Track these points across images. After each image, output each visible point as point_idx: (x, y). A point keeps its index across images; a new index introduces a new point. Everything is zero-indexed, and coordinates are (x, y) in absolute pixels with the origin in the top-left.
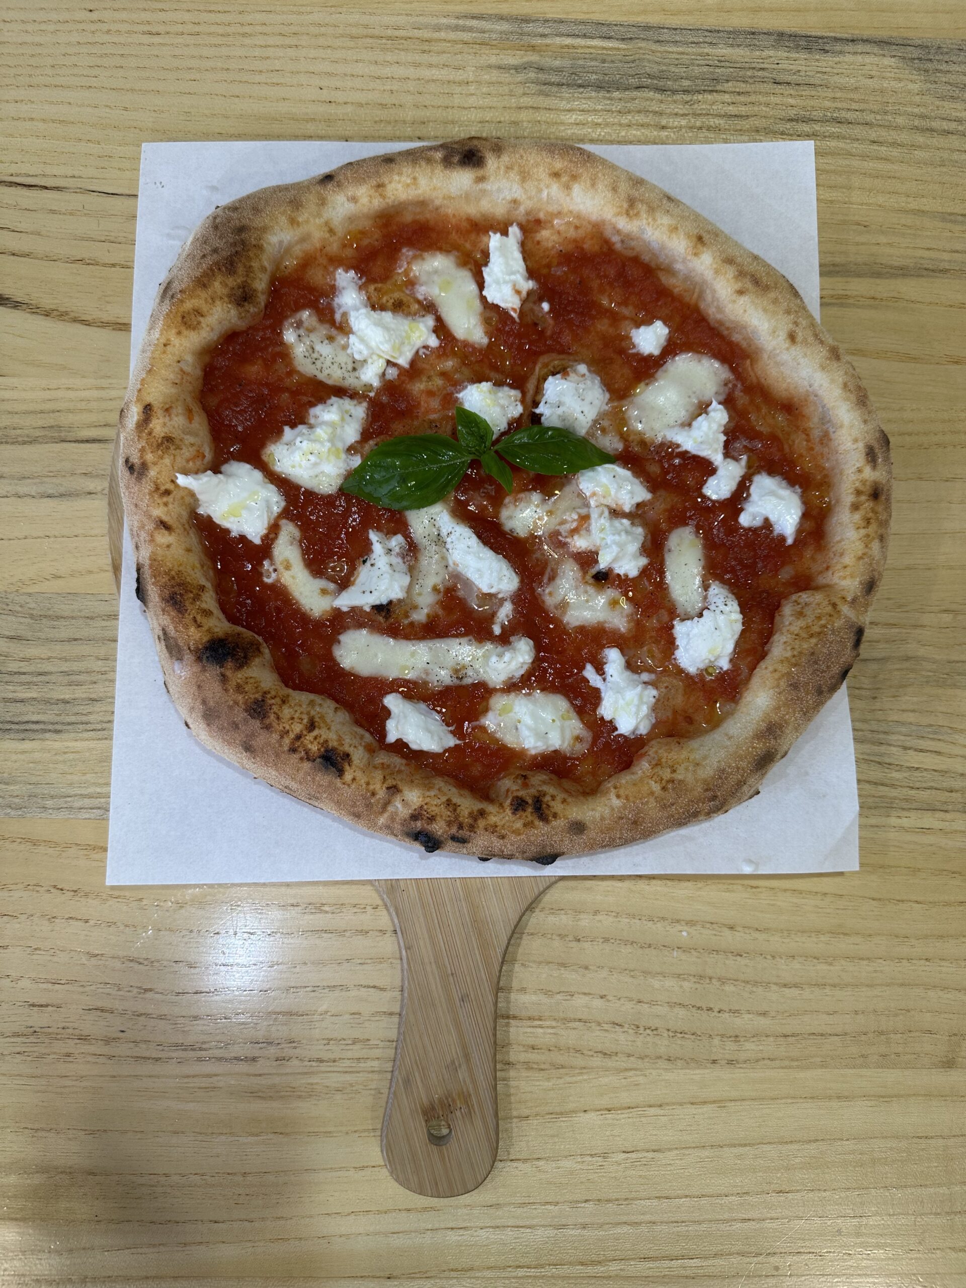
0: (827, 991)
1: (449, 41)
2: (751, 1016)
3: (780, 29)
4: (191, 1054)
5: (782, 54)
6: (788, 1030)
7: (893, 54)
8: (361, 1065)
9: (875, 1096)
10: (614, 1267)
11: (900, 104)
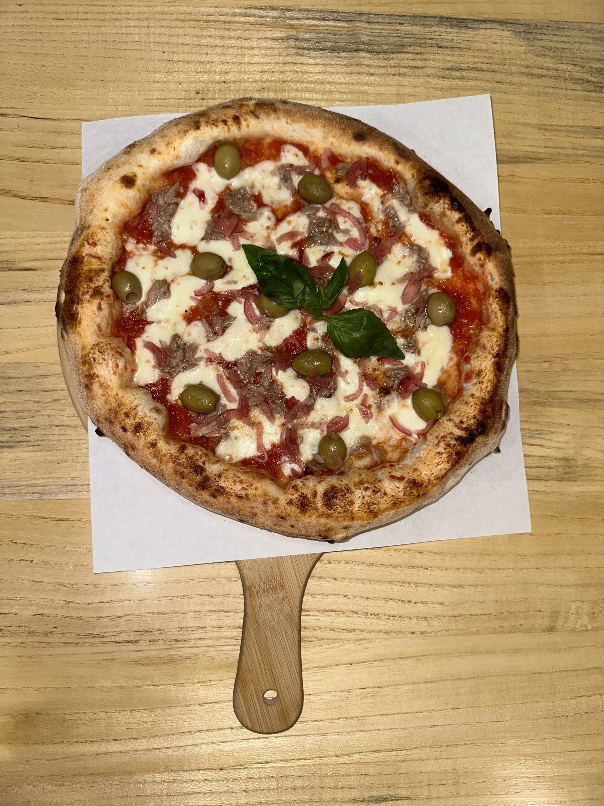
0: (479, 589)
1: (241, 23)
2: (434, 605)
3: (441, 14)
4: (98, 640)
5: (443, 29)
6: (456, 613)
7: (509, 29)
8: (201, 642)
9: (508, 650)
10: (356, 757)
11: (513, 59)
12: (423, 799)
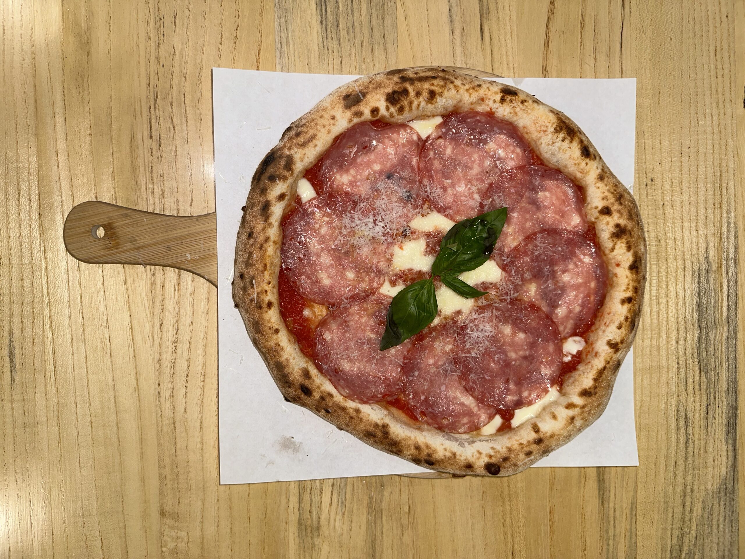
0: (199, 446)
3: (739, 408)
4: (152, 104)
5: (725, 409)
6: (177, 424)
7: (729, 473)
8: (150, 194)
9: (144, 473)
10: (49, 334)
11: (699, 477)
12: (12, 395)
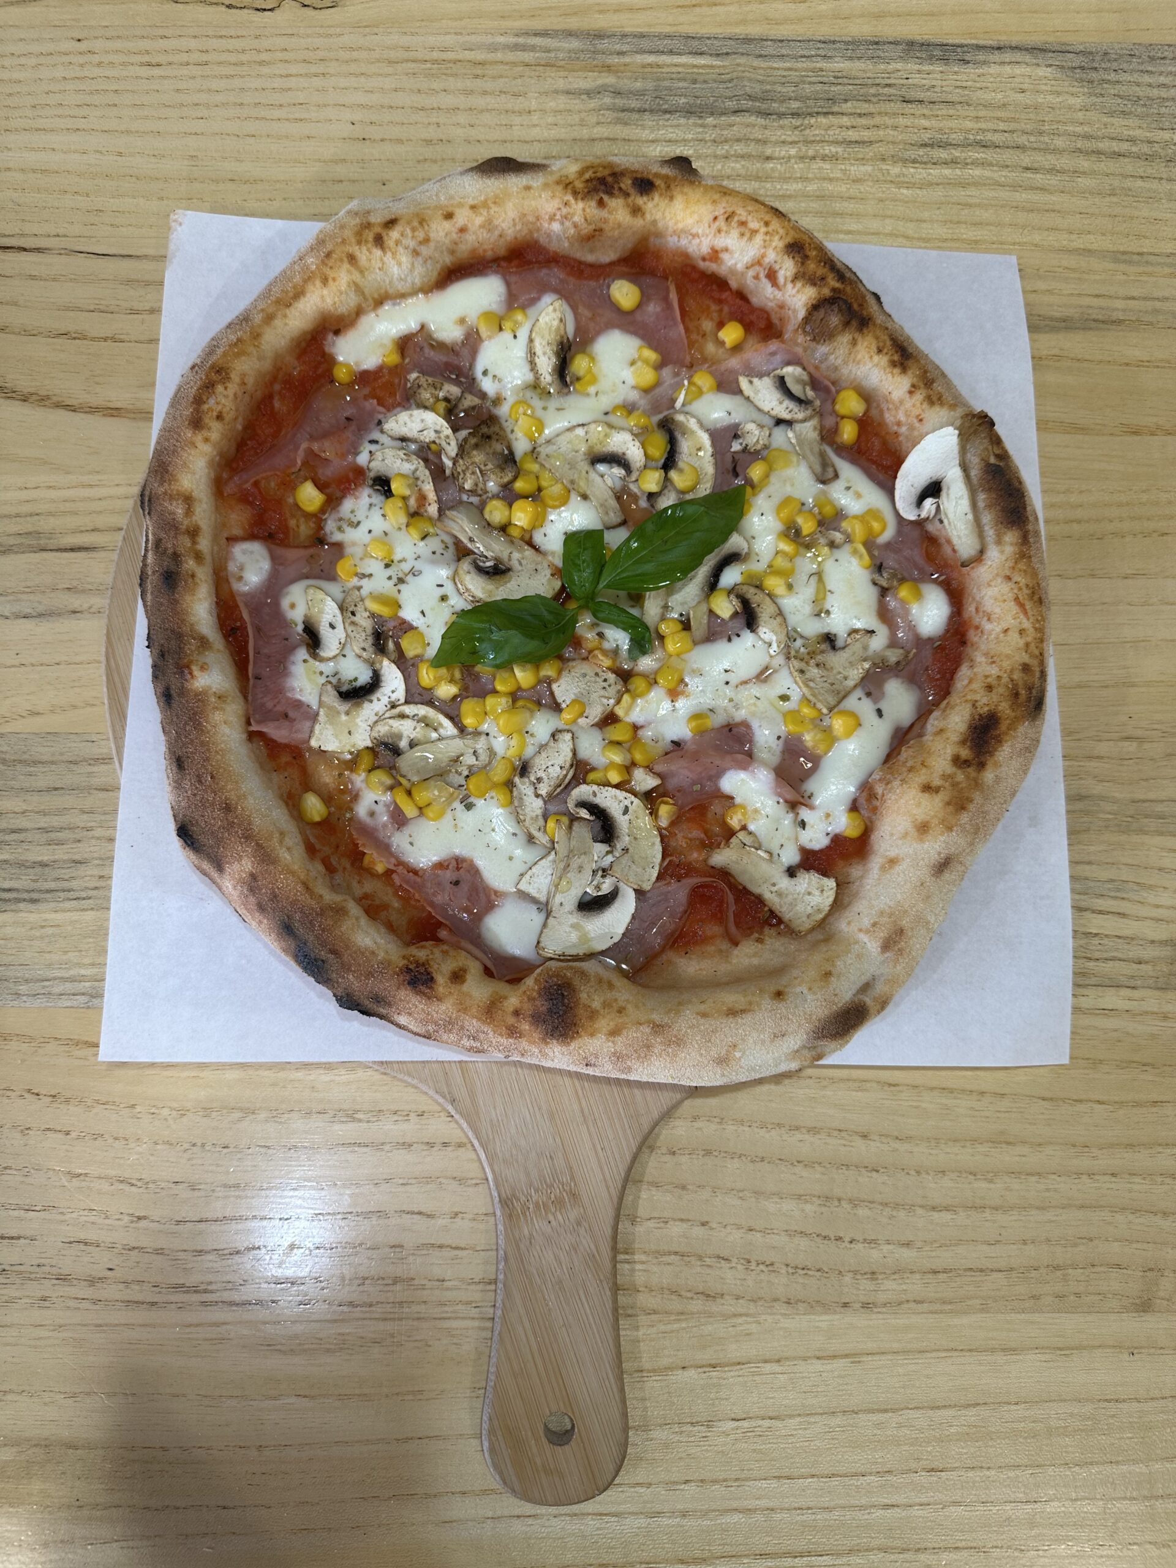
0: (987, 1214)
1: (507, 64)
2: (891, 1247)
3: (910, 37)
4: (196, 1298)
5: (912, 66)
6: (938, 1264)
7: (1050, 62)
9: (1047, 1348)
11: (1059, 122)
